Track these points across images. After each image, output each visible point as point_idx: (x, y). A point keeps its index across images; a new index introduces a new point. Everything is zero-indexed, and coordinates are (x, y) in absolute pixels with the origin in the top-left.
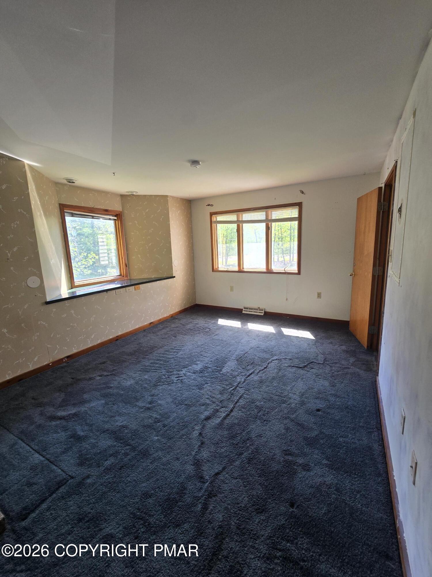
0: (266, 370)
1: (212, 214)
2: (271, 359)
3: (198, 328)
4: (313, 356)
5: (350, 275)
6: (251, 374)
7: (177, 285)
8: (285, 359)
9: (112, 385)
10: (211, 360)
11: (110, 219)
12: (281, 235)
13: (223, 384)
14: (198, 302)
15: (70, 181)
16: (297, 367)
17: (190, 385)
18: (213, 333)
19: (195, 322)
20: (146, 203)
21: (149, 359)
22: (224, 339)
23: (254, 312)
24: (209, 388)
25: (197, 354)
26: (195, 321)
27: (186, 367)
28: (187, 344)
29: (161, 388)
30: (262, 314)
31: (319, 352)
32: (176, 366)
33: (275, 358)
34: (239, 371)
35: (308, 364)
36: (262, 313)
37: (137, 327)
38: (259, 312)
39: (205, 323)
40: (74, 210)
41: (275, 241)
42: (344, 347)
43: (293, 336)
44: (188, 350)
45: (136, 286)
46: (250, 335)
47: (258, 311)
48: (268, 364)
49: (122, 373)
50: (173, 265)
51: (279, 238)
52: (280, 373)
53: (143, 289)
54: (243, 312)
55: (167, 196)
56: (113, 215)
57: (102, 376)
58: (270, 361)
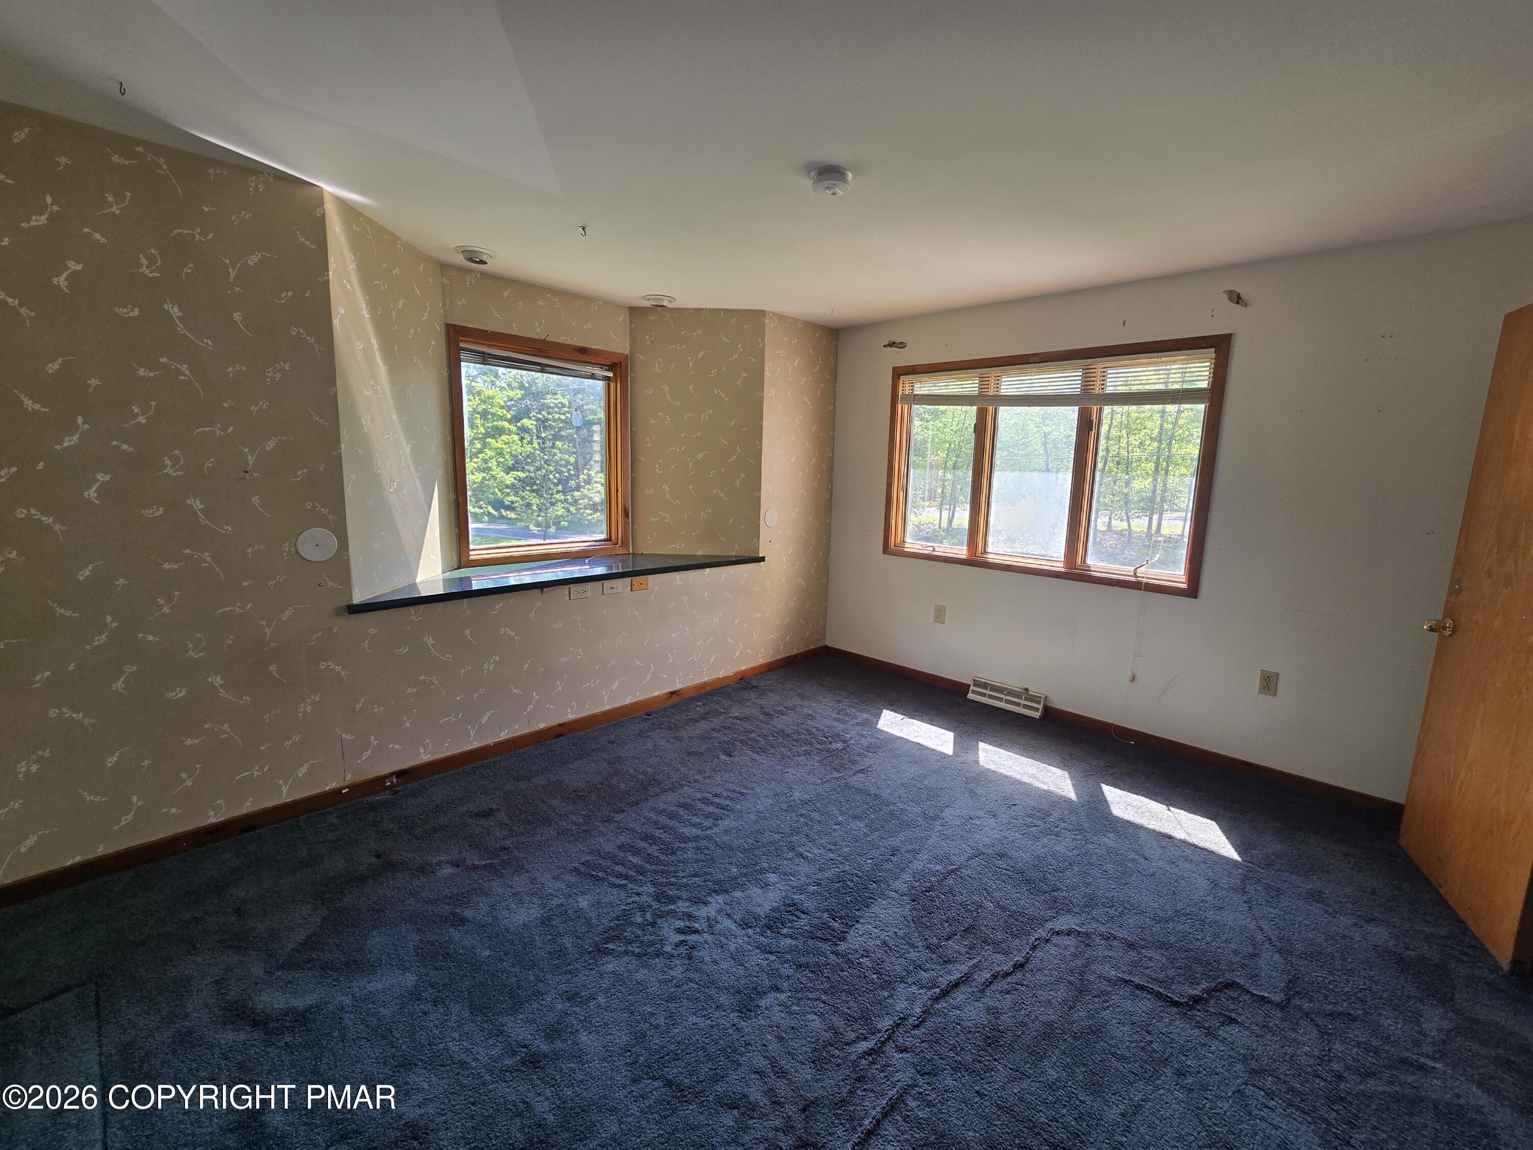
0: (1019, 975)
1: (899, 373)
2: (1049, 925)
3: (810, 733)
4: (1236, 952)
5: (1431, 629)
6: (956, 985)
7: (768, 584)
8: (1107, 939)
9: (469, 913)
10: (819, 876)
11: (593, 377)
12: (1126, 454)
13: (836, 1010)
14: (830, 642)
15: (473, 257)
16: (1158, 995)
17: (713, 982)
18: (854, 762)
19: (805, 710)
20: (699, 332)
21: (622, 829)
22: (886, 793)
23: (1007, 701)
24: (778, 1016)
25: (776, 837)
26: (805, 703)
27: (726, 891)
28: (758, 790)
29: (610, 967)
30: (1037, 715)
31: (1260, 937)
32: (694, 876)
33: (1065, 922)
34: (913, 955)
35: (1210, 992)
36: (1037, 709)
37: (628, 701)
38: (1025, 706)
39: (837, 720)
40: (489, 346)
41: (1104, 469)
42: (1380, 934)
43: (1148, 830)
44: (752, 816)
45: (637, 580)
46: (979, 792)
47: (1022, 702)
48: (1034, 948)
49: (520, 869)
50: (762, 522)
51: (1118, 463)
52: (1080, 1014)
53: (657, 589)
54: (970, 696)
55: (762, 313)
56: (601, 366)
57: (458, 866)
58: (1042, 933)
